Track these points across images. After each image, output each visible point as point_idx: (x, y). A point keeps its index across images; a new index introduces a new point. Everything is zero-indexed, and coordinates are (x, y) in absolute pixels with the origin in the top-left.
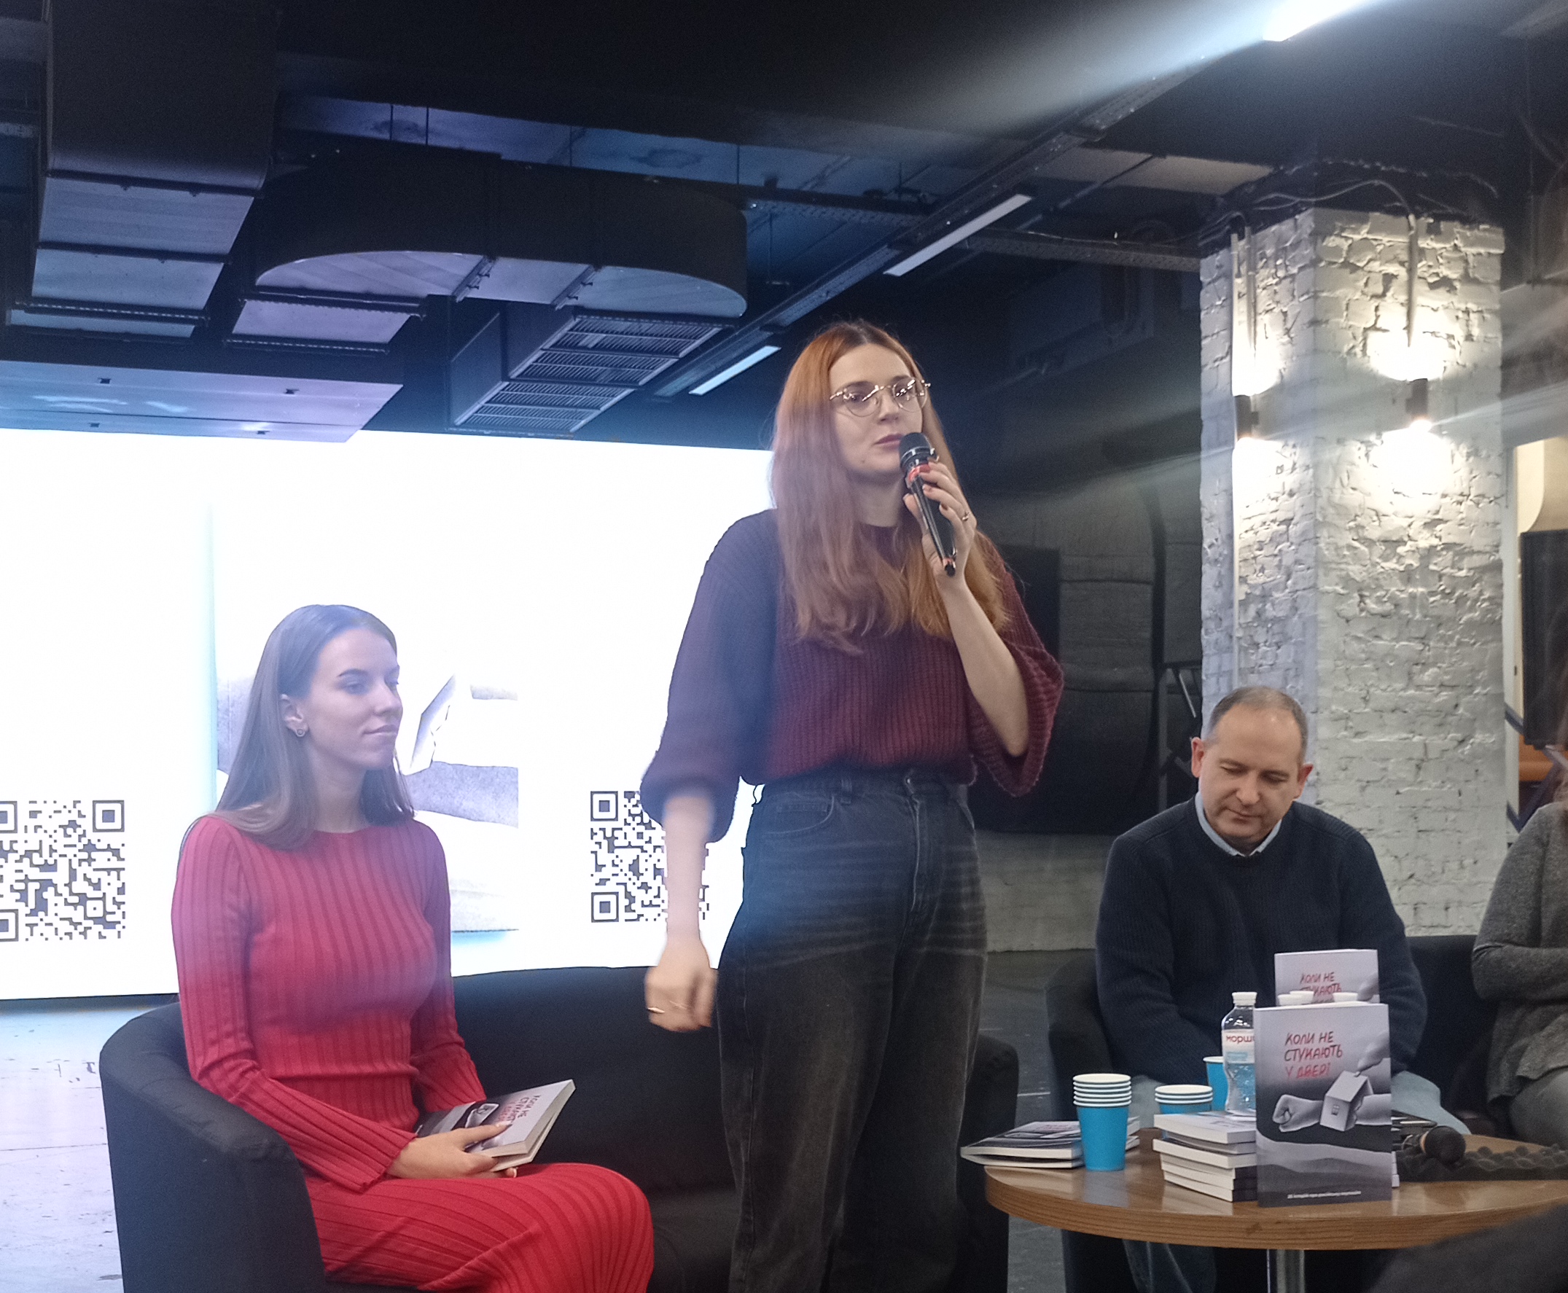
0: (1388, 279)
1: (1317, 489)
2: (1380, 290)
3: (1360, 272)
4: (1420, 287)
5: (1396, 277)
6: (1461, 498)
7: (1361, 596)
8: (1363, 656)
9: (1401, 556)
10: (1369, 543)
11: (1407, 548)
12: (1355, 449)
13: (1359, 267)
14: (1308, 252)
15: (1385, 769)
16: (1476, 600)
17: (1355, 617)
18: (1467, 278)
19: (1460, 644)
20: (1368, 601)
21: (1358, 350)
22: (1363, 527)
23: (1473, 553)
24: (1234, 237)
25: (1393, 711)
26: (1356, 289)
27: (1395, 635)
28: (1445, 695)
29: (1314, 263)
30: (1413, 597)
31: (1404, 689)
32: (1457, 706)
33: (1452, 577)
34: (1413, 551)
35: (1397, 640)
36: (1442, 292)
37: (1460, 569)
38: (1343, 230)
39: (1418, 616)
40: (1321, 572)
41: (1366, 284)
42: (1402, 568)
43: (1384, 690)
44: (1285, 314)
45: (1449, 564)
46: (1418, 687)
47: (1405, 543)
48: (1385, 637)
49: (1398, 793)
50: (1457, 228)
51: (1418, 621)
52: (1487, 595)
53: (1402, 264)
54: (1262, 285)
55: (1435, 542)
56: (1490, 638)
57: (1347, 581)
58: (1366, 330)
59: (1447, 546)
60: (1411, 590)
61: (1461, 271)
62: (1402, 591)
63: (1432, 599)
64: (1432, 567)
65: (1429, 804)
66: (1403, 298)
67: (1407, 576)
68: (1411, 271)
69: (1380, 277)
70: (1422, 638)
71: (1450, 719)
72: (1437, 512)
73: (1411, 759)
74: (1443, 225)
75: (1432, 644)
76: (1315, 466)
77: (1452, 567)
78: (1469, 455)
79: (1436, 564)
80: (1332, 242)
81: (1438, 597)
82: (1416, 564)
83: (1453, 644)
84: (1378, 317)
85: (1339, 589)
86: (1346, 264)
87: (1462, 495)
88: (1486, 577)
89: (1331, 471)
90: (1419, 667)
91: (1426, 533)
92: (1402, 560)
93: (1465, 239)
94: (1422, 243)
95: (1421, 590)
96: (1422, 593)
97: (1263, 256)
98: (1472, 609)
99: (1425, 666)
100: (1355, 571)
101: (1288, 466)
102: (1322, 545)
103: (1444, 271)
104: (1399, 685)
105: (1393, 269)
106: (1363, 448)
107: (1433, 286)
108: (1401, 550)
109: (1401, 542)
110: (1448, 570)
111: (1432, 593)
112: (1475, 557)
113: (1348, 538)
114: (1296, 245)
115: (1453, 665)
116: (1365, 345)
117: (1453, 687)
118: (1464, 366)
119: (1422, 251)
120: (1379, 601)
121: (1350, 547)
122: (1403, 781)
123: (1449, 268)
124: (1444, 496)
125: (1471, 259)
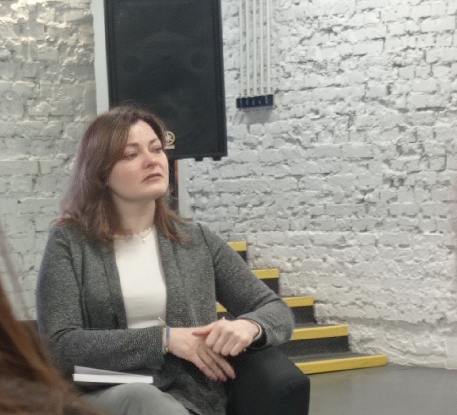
16: (74, 47)
19: (62, 82)
25: (13, 137)
28: (53, 123)
31: (21, 119)
32: (62, 132)
33: (55, 28)
35: (14, 79)
37: (61, 22)
42: (15, 21)
45: (52, 18)
49: (19, 202)
51: (29, 64)
52: (82, 42)
56: (85, 77)
60: (23, 39)
62: (16, 40)
64: (39, 21)
65: (44, 210)
67: (20, 28)
70: (34, 78)
73: (28, 175)
75: (41, 82)
77: (55, 20)
79: (42, 18)
82: (26, 18)
83: (58, 82)
88: (80, 29)
90: (32, 101)
92: (16, 15)
95: (31, 39)
96: (32, 42)
98: (71, 54)
99: (36, 100)
110: (51, 23)
111: (40, 42)
112: (72, 12)
115: (58, 99)
117: (59, 117)
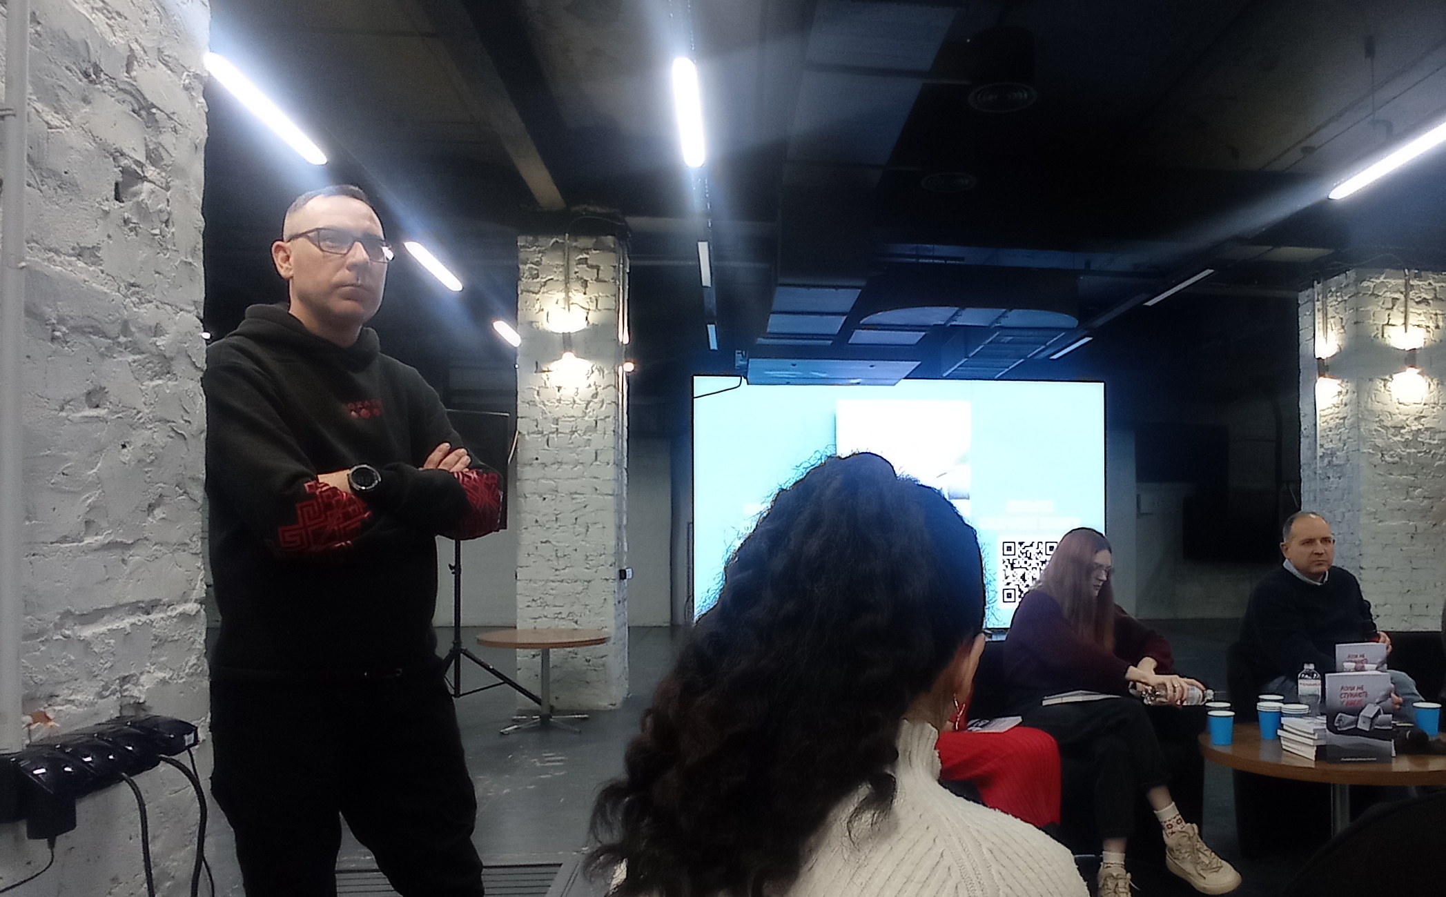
0: (1395, 299)
1: (1359, 403)
2: (1390, 306)
3: (1379, 298)
4: (1411, 303)
5: (1397, 299)
6: (1434, 405)
7: (1382, 454)
8: (1383, 483)
9: (1402, 434)
10: (1386, 428)
11: (1406, 430)
12: (1379, 384)
13: (1379, 296)
14: (1352, 289)
15: (1394, 538)
17: (1379, 464)
18: (1435, 298)
20: (1386, 456)
21: (1380, 335)
22: (1383, 421)
23: (1440, 432)
24: (1316, 282)
26: (1379, 306)
27: (1399, 473)
29: (1356, 294)
30: (1409, 453)
34: (1409, 432)
36: (1423, 305)
38: (1371, 278)
39: (1412, 463)
40: (1361, 443)
41: (1383, 303)
43: (1394, 500)
44: (1342, 319)
46: (1412, 498)
47: (1405, 428)
48: (1394, 474)
50: (1430, 274)
53: (1402, 293)
54: (1330, 305)
55: (1421, 427)
57: (1376, 447)
58: (1383, 325)
59: (1427, 429)
61: (1433, 295)
63: (1419, 455)
66: (1402, 309)
68: (1406, 296)
69: (1390, 300)
71: (1429, 514)
72: (1422, 412)
74: (1423, 273)
76: (1358, 391)
78: (1438, 384)
80: (1365, 284)
81: (1422, 454)
84: (1389, 319)
85: (1371, 451)
86: (1373, 294)
87: (1435, 404)
89: (1366, 394)
91: (1416, 423)
93: (1434, 278)
94: (1412, 282)
97: (1331, 291)
100: (1379, 442)
101: (1344, 391)
102: (1362, 430)
103: (1424, 295)
104: (1401, 498)
105: (1396, 296)
106: (1383, 382)
107: (1418, 303)
108: (1402, 431)
109: (1403, 428)
113: (1376, 426)
114: (1346, 286)
116: (1383, 333)
118: (1435, 341)
119: (1412, 286)
120: (1392, 456)
121: (1376, 430)
122: (1404, 545)
123: (1427, 294)
124: (1425, 404)
125: (1438, 289)
